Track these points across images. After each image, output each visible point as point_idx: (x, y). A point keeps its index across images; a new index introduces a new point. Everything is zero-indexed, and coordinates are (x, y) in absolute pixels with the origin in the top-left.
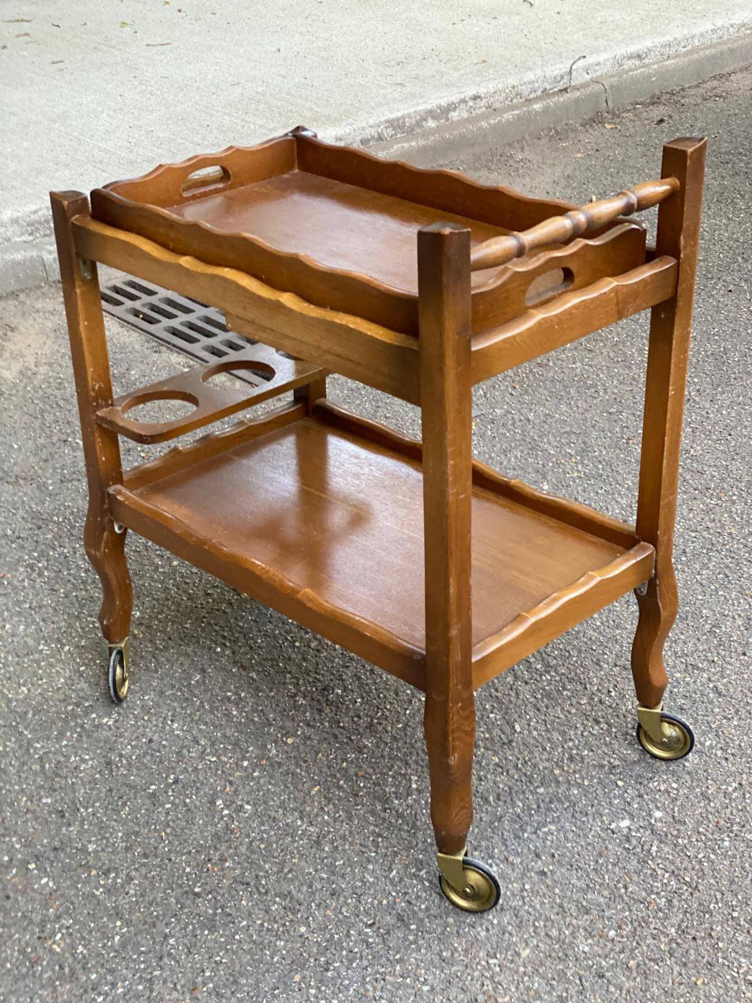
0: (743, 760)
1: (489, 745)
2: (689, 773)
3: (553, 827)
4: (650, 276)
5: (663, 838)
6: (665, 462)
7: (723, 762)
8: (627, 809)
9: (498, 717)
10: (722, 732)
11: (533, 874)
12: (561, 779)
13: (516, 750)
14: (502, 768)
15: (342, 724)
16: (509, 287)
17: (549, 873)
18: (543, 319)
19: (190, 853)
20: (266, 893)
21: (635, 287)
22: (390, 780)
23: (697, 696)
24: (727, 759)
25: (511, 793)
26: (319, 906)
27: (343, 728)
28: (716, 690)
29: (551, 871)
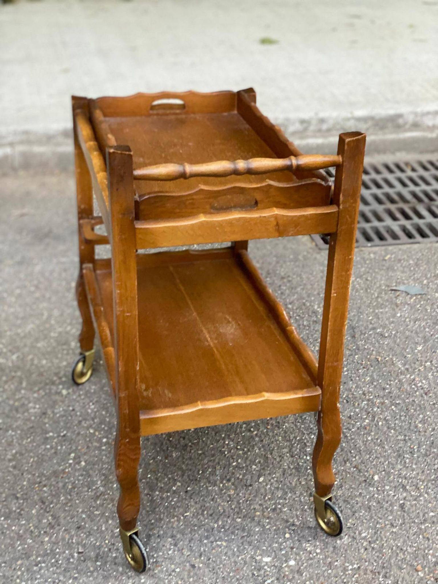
0: (376, 554)
1: (236, 483)
2: (334, 547)
3: (224, 544)
4: (310, 214)
5: (281, 578)
6: (328, 338)
7: (362, 550)
8: (277, 552)
9: (257, 469)
10: (381, 532)
11: (188, 564)
12: (256, 518)
13: (249, 492)
14: (230, 498)
15: (171, 439)
16: (195, 197)
17: (197, 568)
18: (205, 221)
19: (34, 475)
20: (48, 512)
21: (295, 218)
22: (166, 479)
23: (386, 505)
24: (366, 549)
25: (221, 515)
26: (65, 530)
27: (171, 441)
28: (402, 506)
29: (199, 567)
